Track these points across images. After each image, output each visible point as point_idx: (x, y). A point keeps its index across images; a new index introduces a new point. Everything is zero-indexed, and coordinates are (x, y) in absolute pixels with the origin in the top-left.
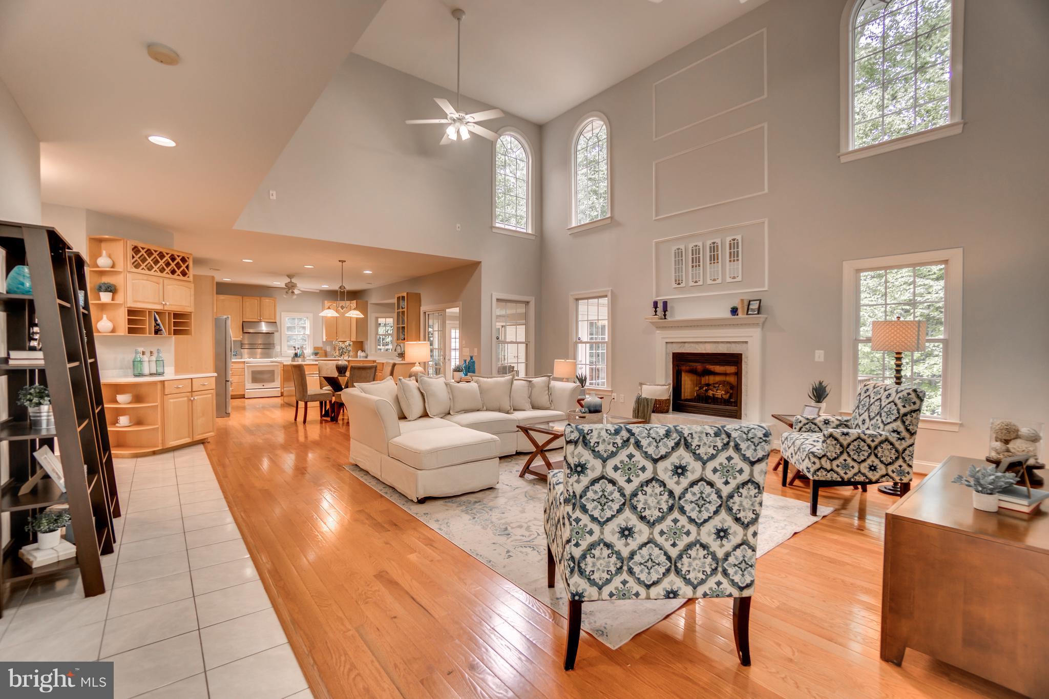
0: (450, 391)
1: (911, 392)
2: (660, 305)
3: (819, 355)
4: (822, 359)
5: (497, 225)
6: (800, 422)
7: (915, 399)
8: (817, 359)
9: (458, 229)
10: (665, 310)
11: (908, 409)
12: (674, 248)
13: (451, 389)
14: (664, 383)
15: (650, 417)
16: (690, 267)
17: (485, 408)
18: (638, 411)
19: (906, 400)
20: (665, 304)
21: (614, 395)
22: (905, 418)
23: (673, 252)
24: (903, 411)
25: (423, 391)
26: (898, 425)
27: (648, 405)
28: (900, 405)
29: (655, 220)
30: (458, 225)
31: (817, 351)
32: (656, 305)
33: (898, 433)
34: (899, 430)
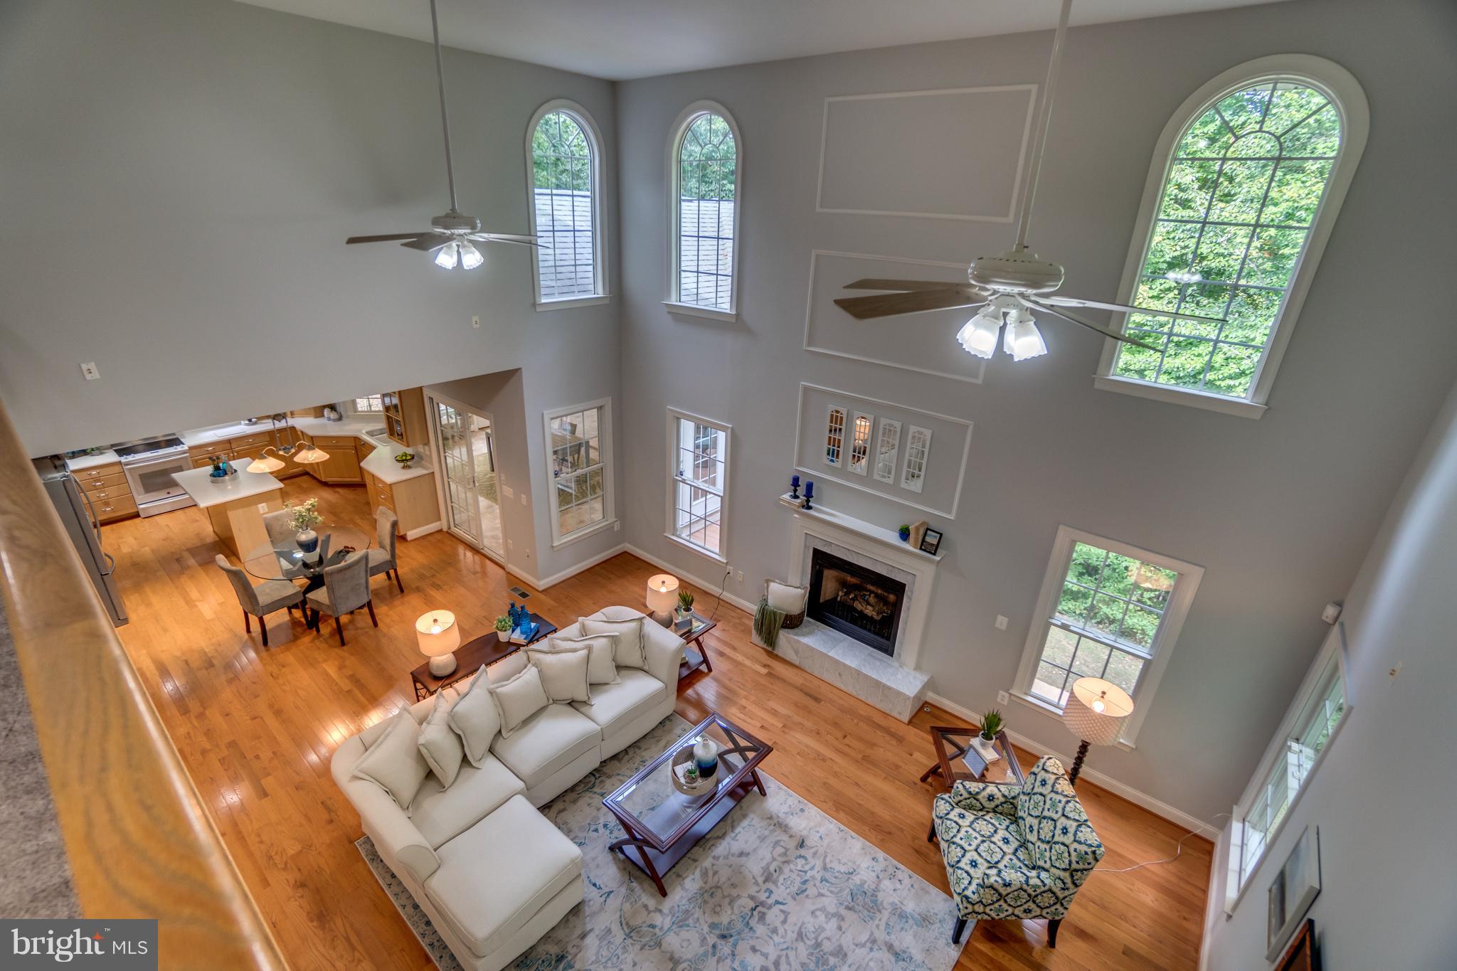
0: (497, 703)
1: (1089, 853)
2: (803, 483)
3: (1002, 622)
4: (1004, 627)
5: (544, 300)
6: (961, 795)
7: (1091, 860)
8: (997, 625)
9: (475, 326)
10: (809, 495)
11: (1081, 866)
12: (831, 407)
13: (499, 700)
14: (798, 585)
15: (777, 633)
16: (851, 457)
17: (551, 701)
18: (762, 626)
19: (1082, 857)
20: (810, 487)
21: (730, 568)
22: (1074, 873)
23: (829, 413)
24: (1074, 866)
25: (460, 732)
26: (1066, 875)
27: (775, 620)
28: (1074, 858)
29: (806, 350)
30: (475, 318)
31: (999, 616)
32: (796, 482)
33: (1064, 883)
34: (1065, 881)
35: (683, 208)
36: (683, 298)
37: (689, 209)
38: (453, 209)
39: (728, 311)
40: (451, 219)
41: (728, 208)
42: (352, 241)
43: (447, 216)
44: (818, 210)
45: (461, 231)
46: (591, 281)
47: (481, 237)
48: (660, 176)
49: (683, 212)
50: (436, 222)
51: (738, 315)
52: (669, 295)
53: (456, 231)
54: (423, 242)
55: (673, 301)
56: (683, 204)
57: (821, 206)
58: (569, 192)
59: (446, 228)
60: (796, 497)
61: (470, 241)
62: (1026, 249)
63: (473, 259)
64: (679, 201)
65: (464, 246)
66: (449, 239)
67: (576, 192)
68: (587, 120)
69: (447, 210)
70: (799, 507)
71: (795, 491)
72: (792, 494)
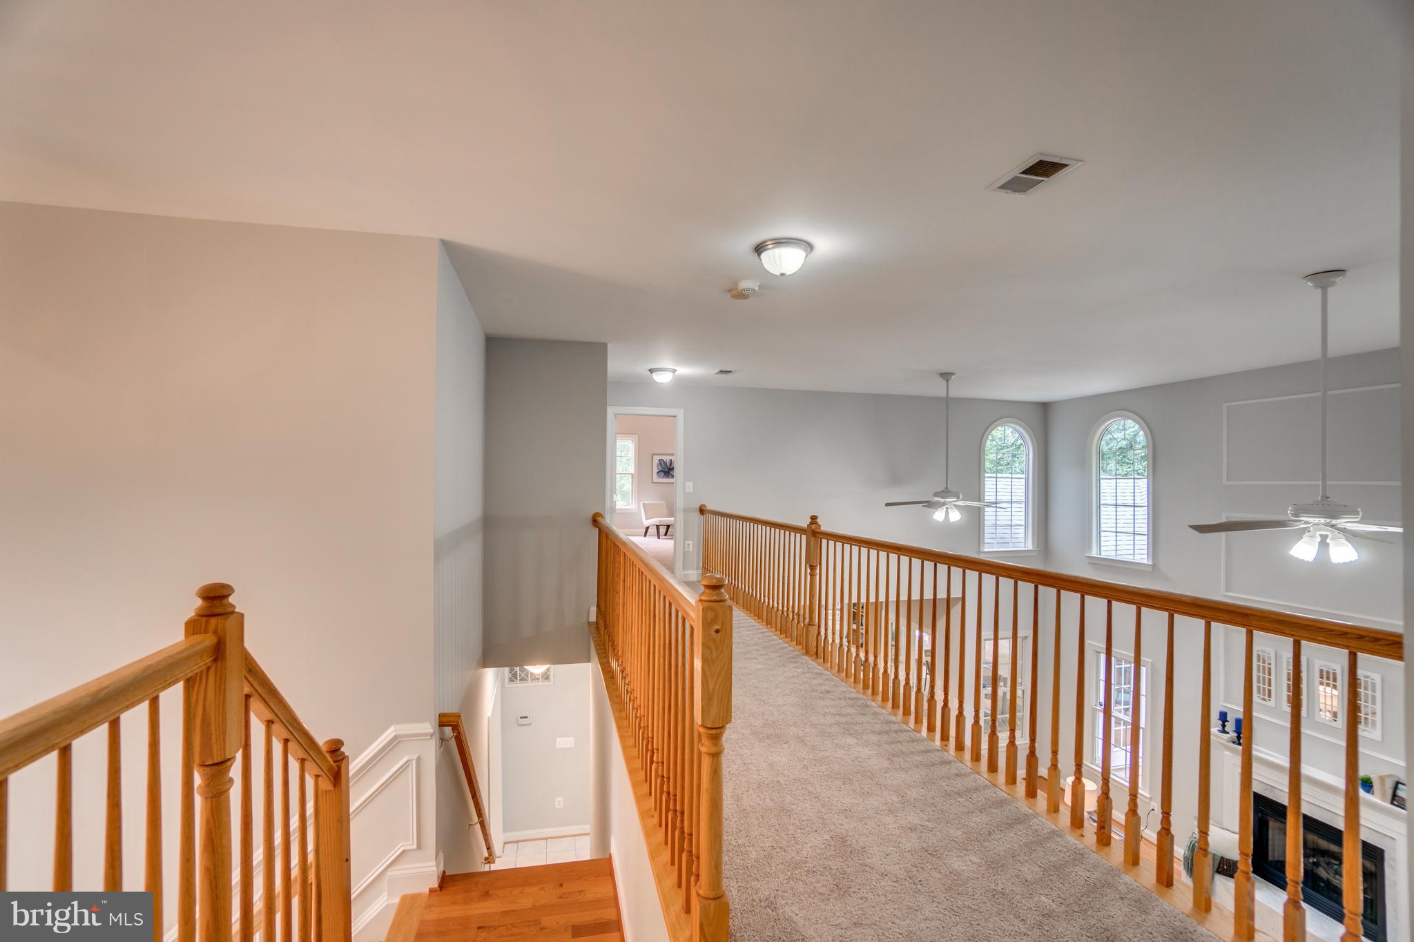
35: (1101, 485)
36: (1103, 553)
37: (1107, 486)
38: (946, 488)
39: (1145, 562)
40: (946, 493)
41: (1143, 484)
42: (887, 505)
43: (942, 491)
44: (1225, 482)
45: (950, 500)
46: (1023, 535)
47: (960, 503)
48: (1082, 462)
49: (1102, 488)
50: (936, 494)
51: (1154, 566)
52: (1090, 548)
53: (948, 500)
54: (930, 504)
55: (1094, 554)
56: (1102, 481)
57: (1228, 480)
58: (994, 475)
59: (943, 498)
60: (1224, 732)
61: (955, 506)
62: (1329, 499)
63: (955, 516)
64: (1099, 480)
65: (951, 508)
66: (944, 504)
67: (999, 475)
68: (1024, 428)
69: (943, 488)
70: (1228, 742)
71: (1224, 726)
72: (1221, 728)
